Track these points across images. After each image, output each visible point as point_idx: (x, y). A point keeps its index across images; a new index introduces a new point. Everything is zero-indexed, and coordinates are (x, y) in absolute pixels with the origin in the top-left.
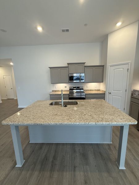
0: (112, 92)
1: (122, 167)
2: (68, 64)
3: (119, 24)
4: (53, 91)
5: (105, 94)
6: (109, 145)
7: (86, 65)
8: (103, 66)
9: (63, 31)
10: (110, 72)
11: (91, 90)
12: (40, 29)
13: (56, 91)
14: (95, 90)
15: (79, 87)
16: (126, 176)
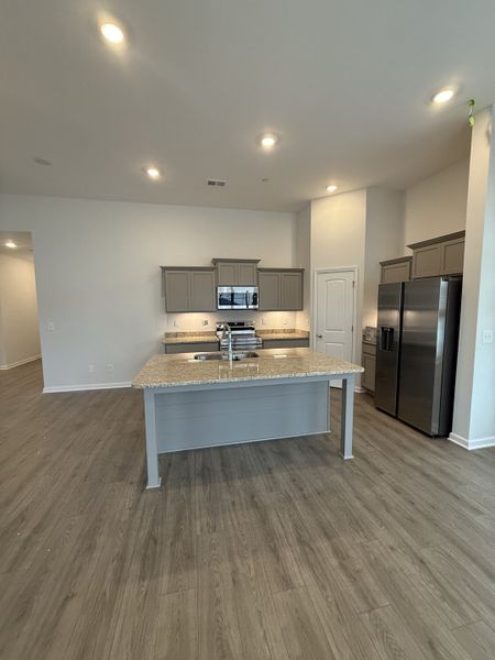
0: (324, 333)
1: (348, 455)
2: (215, 261)
3: (332, 189)
4: (167, 335)
5: (308, 339)
6: (325, 435)
7: (260, 265)
8: (302, 271)
9: (210, 183)
10: (318, 286)
11: (273, 331)
12: (153, 173)
13: (176, 335)
14: (284, 331)
15: (243, 324)
16: (354, 465)
